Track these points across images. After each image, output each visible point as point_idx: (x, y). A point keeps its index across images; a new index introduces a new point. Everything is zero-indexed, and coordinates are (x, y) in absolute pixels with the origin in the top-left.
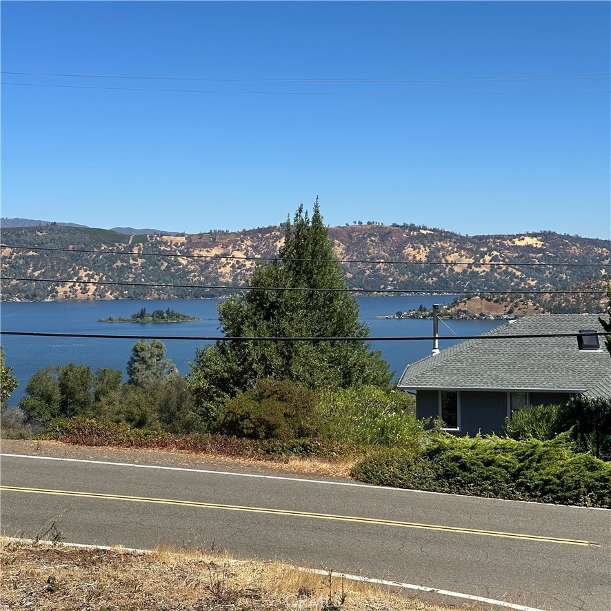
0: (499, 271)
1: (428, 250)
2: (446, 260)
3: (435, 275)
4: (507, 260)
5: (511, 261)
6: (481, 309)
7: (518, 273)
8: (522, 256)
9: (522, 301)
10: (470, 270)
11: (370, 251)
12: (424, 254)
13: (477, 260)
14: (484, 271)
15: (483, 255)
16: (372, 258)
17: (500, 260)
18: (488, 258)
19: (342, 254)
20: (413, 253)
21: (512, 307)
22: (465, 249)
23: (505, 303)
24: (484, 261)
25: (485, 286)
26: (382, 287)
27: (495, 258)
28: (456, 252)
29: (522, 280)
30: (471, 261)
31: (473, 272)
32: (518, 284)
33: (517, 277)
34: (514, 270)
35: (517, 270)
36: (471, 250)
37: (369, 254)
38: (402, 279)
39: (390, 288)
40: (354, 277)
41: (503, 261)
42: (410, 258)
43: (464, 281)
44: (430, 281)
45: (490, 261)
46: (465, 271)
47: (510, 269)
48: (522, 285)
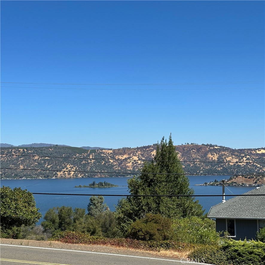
0: (250, 164)
1: (218, 156)
2: (226, 160)
3: (221, 166)
4: (253, 160)
5: (255, 160)
6: (242, 181)
7: (259, 166)
8: (260, 158)
9: (261, 178)
10: (237, 164)
11: (192, 156)
12: (216, 157)
13: (240, 160)
14: (243, 165)
15: (242, 157)
16: (193, 159)
17: (250, 160)
18: (245, 159)
19: (180, 157)
20: (211, 157)
21: (256, 181)
22: (234, 155)
23: (253, 179)
24: (243, 160)
25: (244, 171)
26: (198, 171)
27: (248, 159)
28: (231, 156)
29: (260, 168)
30: (238, 160)
31: (238, 165)
32: (259, 170)
33: (258, 167)
34: (257, 164)
35: (258, 164)
36: (237, 155)
37: (192, 157)
38: (207, 168)
39: (201, 172)
40: (186, 167)
41: (252, 160)
42: (210, 159)
43: (234, 169)
44: (219, 169)
45: (246, 160)
46: (234, 165)
47: (255, 164)
48: (261, 171)
